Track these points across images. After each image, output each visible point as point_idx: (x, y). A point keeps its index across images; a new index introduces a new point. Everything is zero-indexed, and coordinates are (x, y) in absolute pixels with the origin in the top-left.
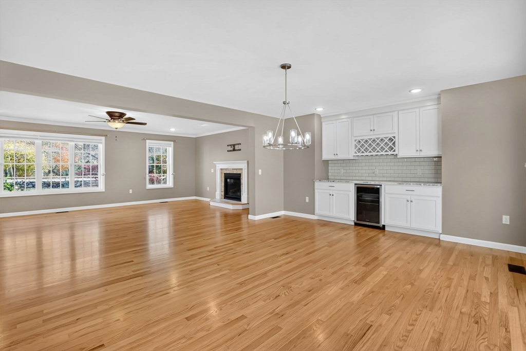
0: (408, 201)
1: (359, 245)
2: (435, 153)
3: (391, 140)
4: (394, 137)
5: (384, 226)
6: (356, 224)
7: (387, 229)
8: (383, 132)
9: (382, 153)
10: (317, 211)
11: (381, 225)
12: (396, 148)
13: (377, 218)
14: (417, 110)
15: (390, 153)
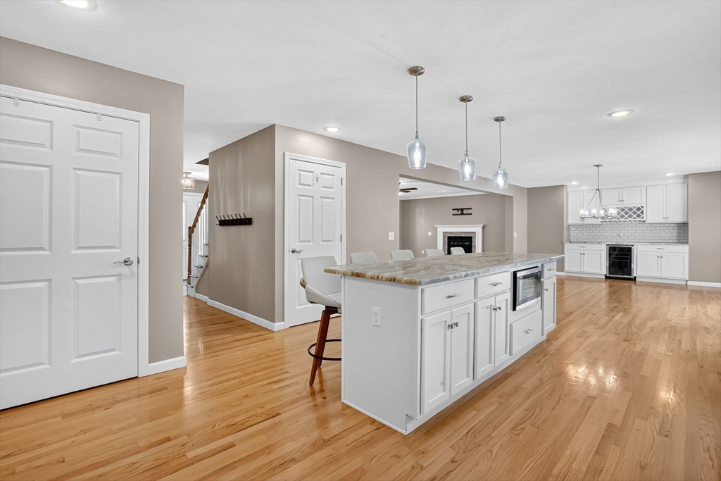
0: (658, 257)
1: (610, 293)
2: (680, 220)
3: (639, 209)
4: (643, 207)
5: (635, 277)
6: (607, 277)
7: (637, 279)
8: (632, 201)
9: (630, 219)
10: (566, 268)
11: (632, 277)
12: (644, 215)
13: (629, 272)
14: (665, 187)
15: (638, 219)
